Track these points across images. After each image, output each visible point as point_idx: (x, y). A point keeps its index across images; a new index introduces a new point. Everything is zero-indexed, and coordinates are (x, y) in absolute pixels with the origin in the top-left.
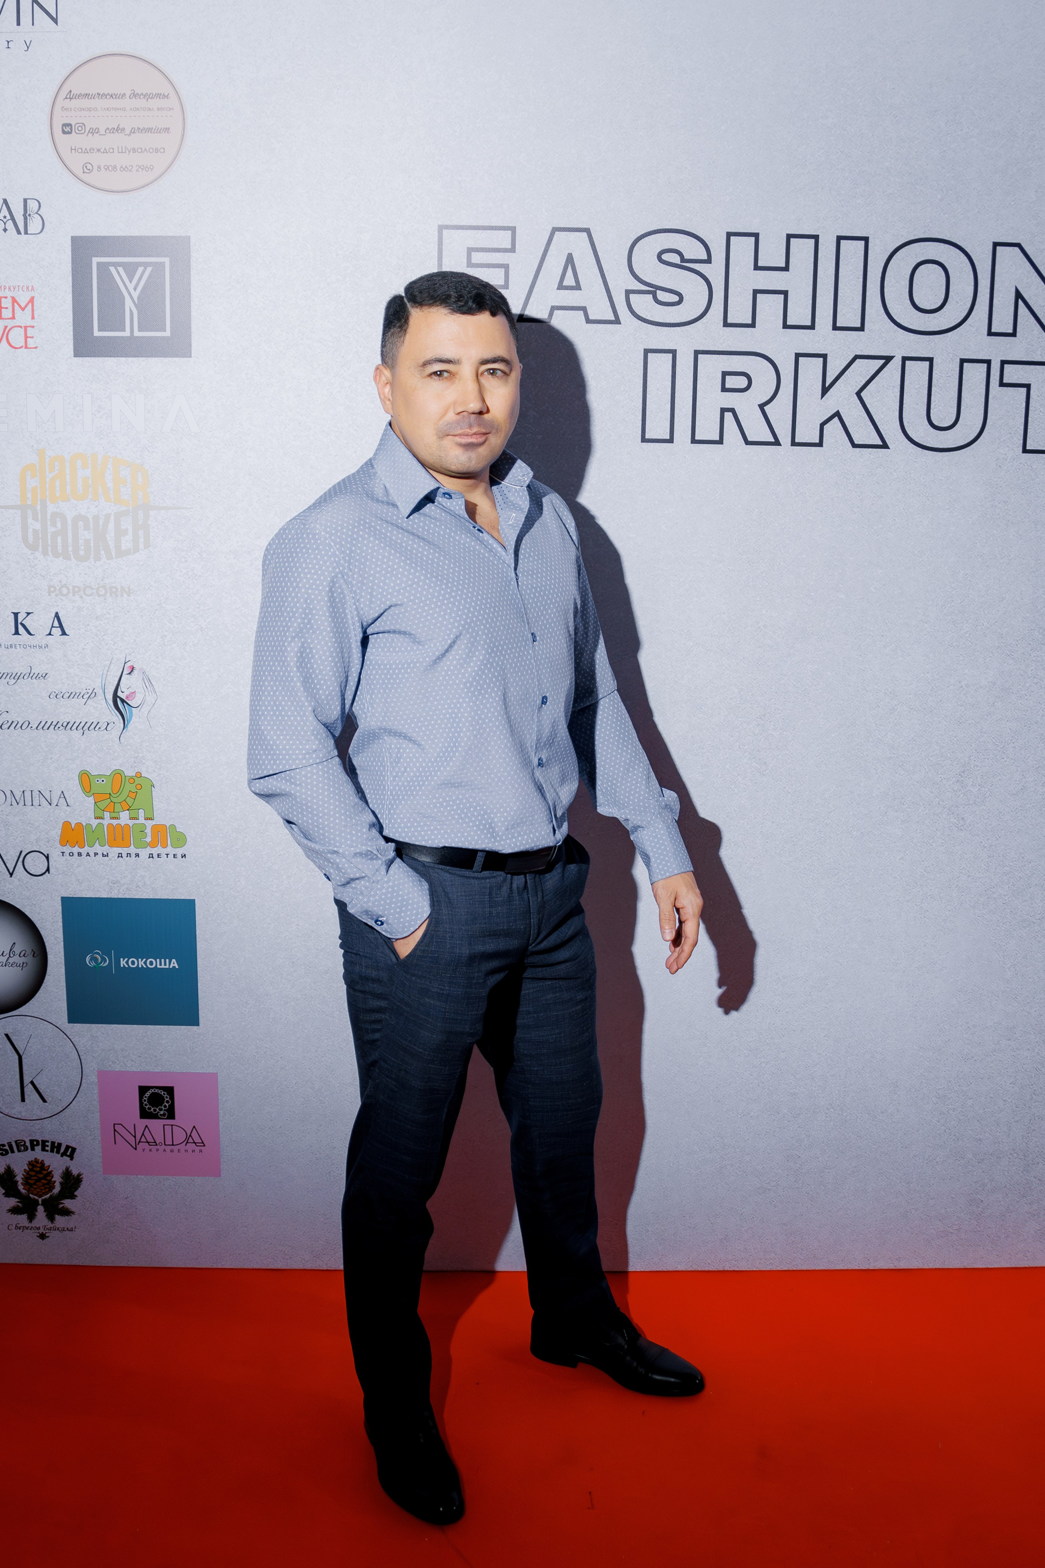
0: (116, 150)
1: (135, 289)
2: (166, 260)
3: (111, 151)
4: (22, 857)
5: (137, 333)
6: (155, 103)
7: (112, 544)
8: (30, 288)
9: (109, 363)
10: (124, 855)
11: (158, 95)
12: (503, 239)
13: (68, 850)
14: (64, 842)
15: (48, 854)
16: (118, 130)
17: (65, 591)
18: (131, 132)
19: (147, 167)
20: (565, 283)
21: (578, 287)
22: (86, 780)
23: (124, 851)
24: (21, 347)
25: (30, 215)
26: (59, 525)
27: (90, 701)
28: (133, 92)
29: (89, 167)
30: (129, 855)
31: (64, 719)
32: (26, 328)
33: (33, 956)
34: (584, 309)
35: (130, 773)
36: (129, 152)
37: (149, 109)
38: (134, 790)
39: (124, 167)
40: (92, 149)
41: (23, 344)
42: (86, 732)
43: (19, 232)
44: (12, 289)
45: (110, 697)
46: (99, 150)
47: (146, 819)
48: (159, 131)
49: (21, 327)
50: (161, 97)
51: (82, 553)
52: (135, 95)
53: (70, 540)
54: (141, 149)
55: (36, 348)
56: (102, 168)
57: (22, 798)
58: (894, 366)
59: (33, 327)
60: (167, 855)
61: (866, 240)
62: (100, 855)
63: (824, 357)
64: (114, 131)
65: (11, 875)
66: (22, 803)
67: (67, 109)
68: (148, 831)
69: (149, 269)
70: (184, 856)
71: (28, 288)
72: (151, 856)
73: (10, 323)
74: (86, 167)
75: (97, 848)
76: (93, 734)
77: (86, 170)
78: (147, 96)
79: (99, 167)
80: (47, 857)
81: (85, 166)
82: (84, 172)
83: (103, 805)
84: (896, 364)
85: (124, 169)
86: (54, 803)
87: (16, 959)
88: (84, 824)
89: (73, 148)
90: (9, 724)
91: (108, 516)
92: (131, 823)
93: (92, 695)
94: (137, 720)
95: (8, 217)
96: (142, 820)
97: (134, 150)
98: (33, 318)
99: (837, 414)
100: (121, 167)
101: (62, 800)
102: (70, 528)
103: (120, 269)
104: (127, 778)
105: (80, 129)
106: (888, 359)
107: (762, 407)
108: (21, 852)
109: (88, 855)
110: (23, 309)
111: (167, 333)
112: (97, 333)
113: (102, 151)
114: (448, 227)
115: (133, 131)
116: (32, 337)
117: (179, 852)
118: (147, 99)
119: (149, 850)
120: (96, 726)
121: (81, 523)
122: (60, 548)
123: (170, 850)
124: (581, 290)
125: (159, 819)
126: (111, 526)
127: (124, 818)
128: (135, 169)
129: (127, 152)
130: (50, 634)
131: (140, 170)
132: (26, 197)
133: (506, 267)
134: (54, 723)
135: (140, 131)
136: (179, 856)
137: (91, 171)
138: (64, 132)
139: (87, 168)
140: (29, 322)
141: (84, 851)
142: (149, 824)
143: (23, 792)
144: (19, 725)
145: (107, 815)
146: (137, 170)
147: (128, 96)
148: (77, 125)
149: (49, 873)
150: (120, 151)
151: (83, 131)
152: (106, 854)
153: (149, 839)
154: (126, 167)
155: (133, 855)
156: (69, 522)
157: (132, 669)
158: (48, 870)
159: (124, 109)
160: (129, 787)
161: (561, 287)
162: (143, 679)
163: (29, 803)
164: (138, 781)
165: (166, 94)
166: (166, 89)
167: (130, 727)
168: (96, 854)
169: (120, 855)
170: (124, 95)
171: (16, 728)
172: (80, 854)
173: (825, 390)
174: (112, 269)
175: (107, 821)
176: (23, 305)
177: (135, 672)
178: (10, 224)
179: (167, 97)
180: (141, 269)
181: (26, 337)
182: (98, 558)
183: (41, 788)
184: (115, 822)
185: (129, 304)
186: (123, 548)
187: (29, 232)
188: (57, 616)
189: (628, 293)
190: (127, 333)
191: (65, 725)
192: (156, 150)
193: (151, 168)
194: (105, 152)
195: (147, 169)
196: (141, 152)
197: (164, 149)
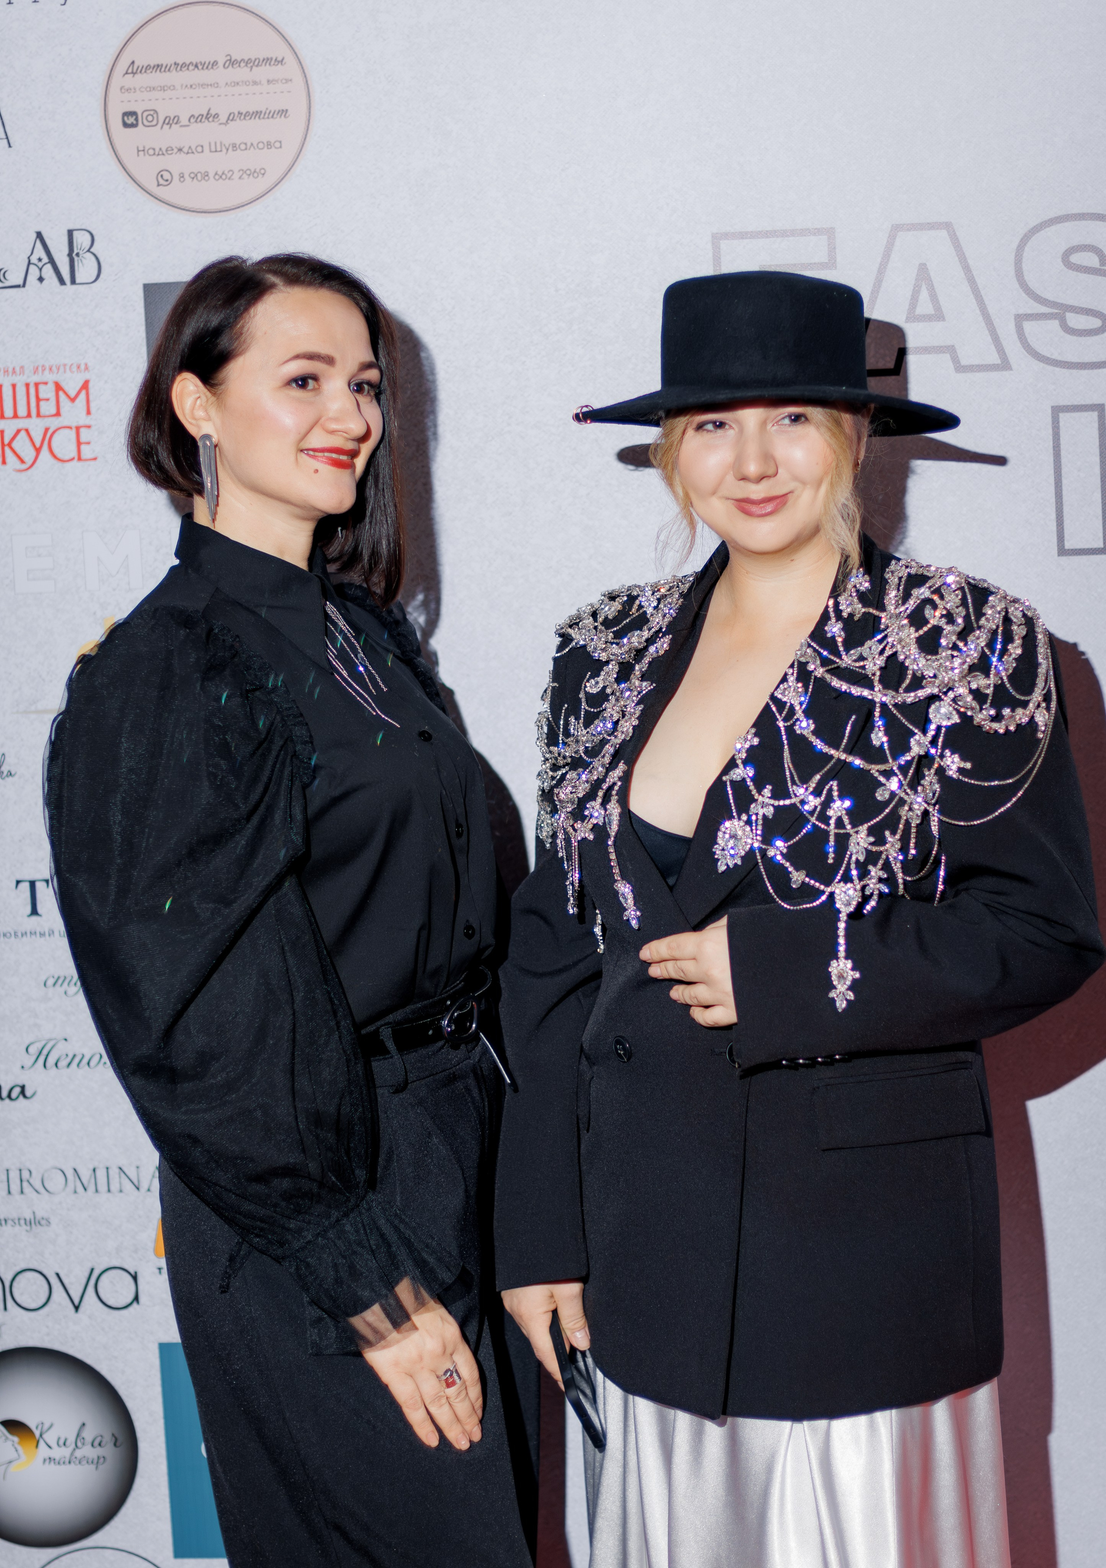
3: (199, 149)
4: (93, 1279)
6: (263, 73)
8: (83, 367)
11: (267, 61)
12: (815, 249)
15: (136, 1273)
16: (209, 116)
18: (228, 119)
19: (255, 172)
20: (919, 311)
21: (938, 316)
24: (73, 459)
25: (78, 255)
28: (228, 58)
29: (166, 175)
32: (78, 429)
33: (115, 1445)
34: (951, 350)
36: (227, 150)
37: (255, 83)
39: (220, 173)
40: (169, 150)
41: (74, 454)
43: (62, 282)
44: (54, 368)
46: (180, 150)
48: (271, 115)
49: (70, 428)
50: (273, 63)
52: (232, 62)
54: (246, 144)
55: (95, 459)
56: (186, 176)
57: (93, 1181)
59: (89, 427)
64: (203, 120)
65: (77, 1308)
66: (91, 1188)
67: (129, 90)
71: (79, 367)
73: (53, 423)
74: (162, 176)
77: (161, 182)
78: (251, 63)
79: (182, 176)
80: (135, 1278)
81: (160, 174)
82: (159, 185)
85: (220, 176)
86: (144, 1186)
87: (87, 1451)
89: (141, 148)
90: (69, 1060)
95: (45, 259)
97: (235, 147)
98: (89, 412)
100: (216, 174)
105: (150, 118)
108: (92, 1270)
110: (73, 400)
113: (185, 150)
114: (726, 236)
115: (231, 118)
116: (88, 443)
118: (252, 67)
124: (944, 320)
128: (236, 175)
129: (224, 150)
131: (245, 176)
132: (71, 228)
135: (242, 117)
137: (169, 182)
138: (126, 125)
139: (163, 178)
140: (83, 420)
143: (94, 1170)
144: (85, 1061)
146: (240, 178)
147: (221, 64)
148: (145, 114)
149: (138, 1302)
150: (213, 149)
151: (154, 123)
154: (223, 173)
158: (136, 1299)
159: (216, 85)
161: (912, 317)
163: (102, 1186)
165: (280, 59)
166: (280, 50)
170: (215, 63)
171: (81, 1065)
176: (72, 394)
178: (48, 271)
179: (281, 62)
181: (79, 444)
183: (123, 1162)
187: (78, 281)
189: (1020, 319)
192: (269, 145)
193: (263, 172)
194: (190, 151)
195: (256, 175)
196: (246, 149)
197: (280, 142)
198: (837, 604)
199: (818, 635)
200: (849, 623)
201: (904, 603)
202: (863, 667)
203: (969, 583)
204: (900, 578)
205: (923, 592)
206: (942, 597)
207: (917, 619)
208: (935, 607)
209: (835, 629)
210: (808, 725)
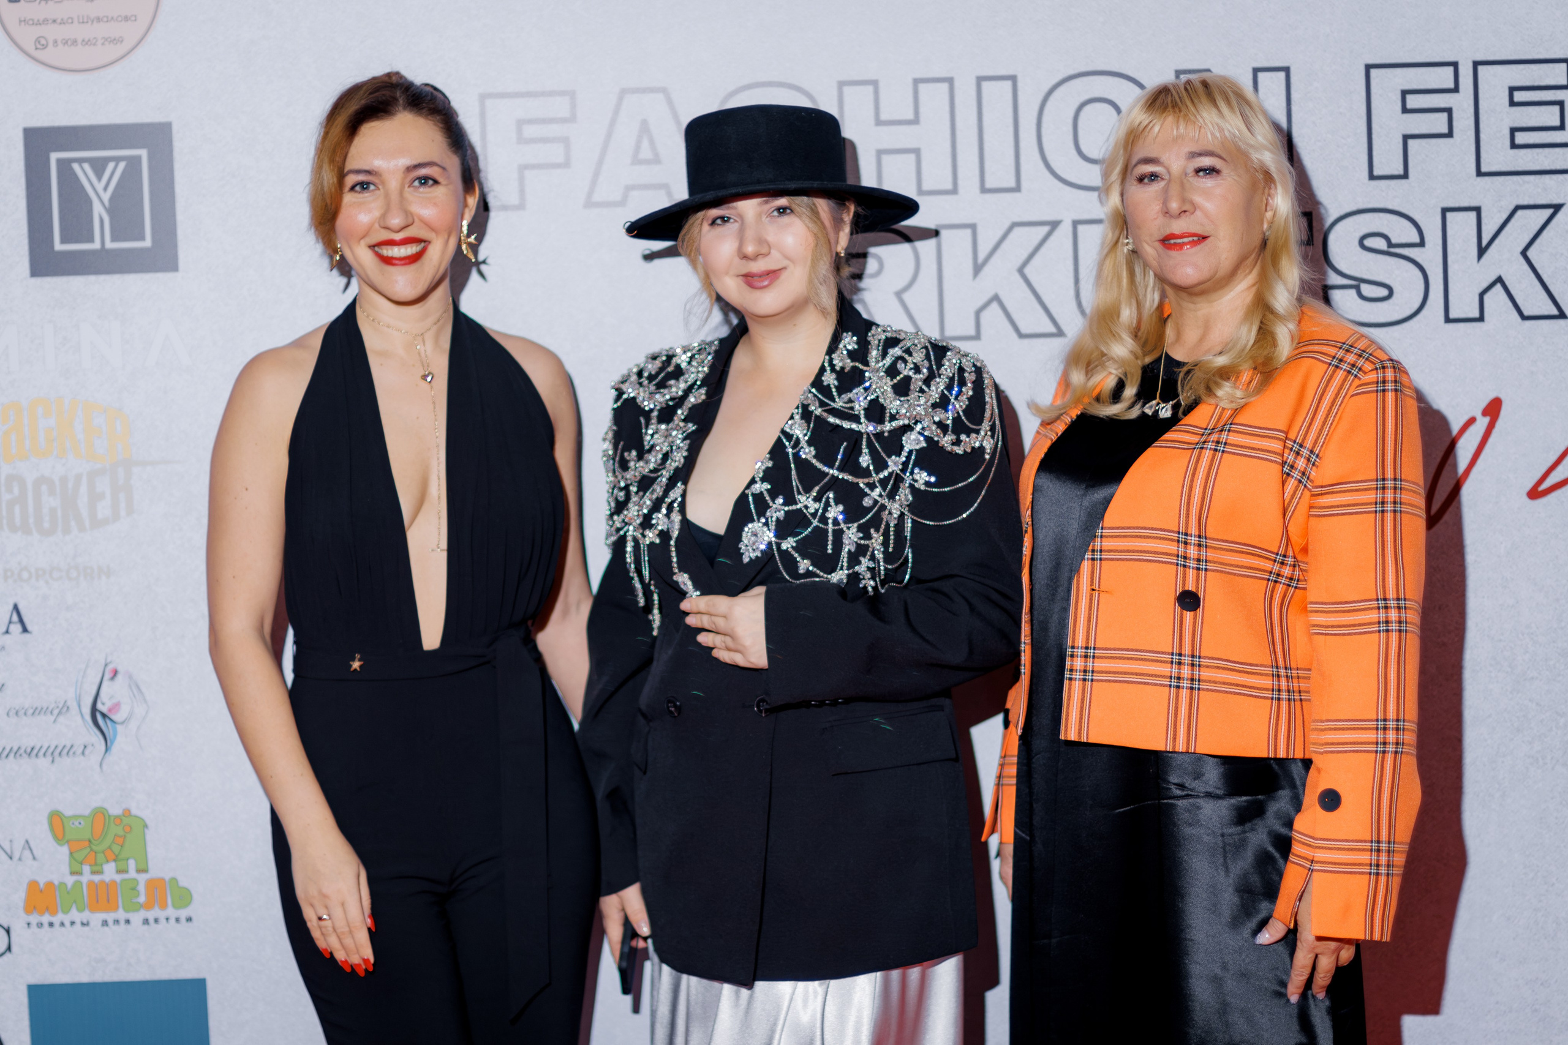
0: (76, 20)
1: (105, 189)
2: (143, 153)
3: (70, 21)
5: (109, 245)
7: (84, 512)
9: (76, 283)
10: (110, 922)
12: (559, 107)
13: (34, 919)
14: (31, 907)
15: (10, 928)
17: (25, 575)
19: (115, 39)
20: (640, 157)
21: (656, 160)
22: (57, 823)
23: (110, 917)
26: (16, 491)
27: (61, 719)
29: (43, 42)
30: (117, 922)
31: (27, 743)
34: (666, 187)
35: (115, 810)
36: (93, 22)
38: (121, 833)
39: (86, 40)
40: (45, 21)
42: (57, 759)
45: (87, 711)
46: (54, 21)
47: (139, 871)
51: (46, 525)
53: (31, 509)
54: (107, 17)
56: (59, 42)
58: (1064, 232)
60: (167, 919)
61: (1013, 79)
62: (78, 925)
63: (973, 227)
68: (142, 888)
69: (122, 165)
70: (189, 919)
72: (146, 922)
74: (39, 42)
75: (75, 915)
76: (66, 761)
77: (39, 46)
79: (55, 42)
80: (9, 932)
81: (37, 41)
82: (36, 49)
83: (80, 856)
84: (1066, 229)
85: (87, 43)
86: (16, 856)
88: (56, 883)
89: (22, 19)
91: (78, 478)
92: (118, 878)
93: (64, 709)
94: (121, 742)
96: (132, 874)
97: (99, 20)
99: (996, 298)
100: (83, 41)
101: (27, 853)
102: (30, 495)
103: (86, 166)
104: (112, 818)
106: (1054, 225)
107: (899, 294)
109: (62, 924)
111: (147, 243)
112: (58, 246)
113: (59, 21)
114: (491, 96)
117: (183, 914)
119: (143, 914)
120: (66, 751)
121: (44, 488)
122: (18, 520)
123: (171, 912)
124: (661, 163)
125: (155, 872)
126: (84, 489)
127: (110, 871)
128: (100, 42)
129: (90, 22)
130: (7, 632)
131: (107, 42)
133: (566, 141)
134: (15, 749)
136: (183, 920)
137: (45, 47)
139: (41, 44)
141: (56, 920)
142: (142, 878)
145: (86, 869)
146: (103, 44)
149: (10, 952)
150: (81, 21)
152: (85, 922)
153: (142, 899)
154: (89, 40)
155: (122, 922)
156: (30, 487)
157: (115, 673)
158: (8, 950)
160: (115, 830)
161: (636, 161)
162: (130, 686)
164: (125, 820)
167: (115, 748)
168: (73, 923)
169: (105, 923)
172: (51, 925)
173: (978, 269)
174: (76, 167)
175: (86, 877)
177: (119, 677)
180: (111, 165)
182: (67, 531)
184: (97, 878)
185: (98, 210)
186: (100, 516)
188: (16, 608)
190: (96, 245)
191: (29, 750)
192: (126, 19)
193: (120, 40)
194: (63, 23)
195: (115, 42)
196: (107, 21)
197: (135, 16)
198: (831, 361)
199: (817, 383)
200: (840, 374)
201: (883, 359)
202: (852, 408)
203: (931, 343)
204: (879, 341)
205: (896, 351)
206: (910, 354)
207: (892, 371)
208: (905, 362)
209: (829, 379)
210: (810, 451)
